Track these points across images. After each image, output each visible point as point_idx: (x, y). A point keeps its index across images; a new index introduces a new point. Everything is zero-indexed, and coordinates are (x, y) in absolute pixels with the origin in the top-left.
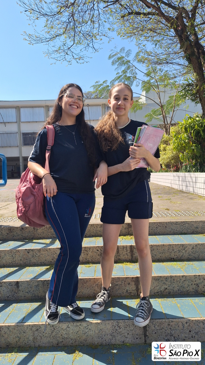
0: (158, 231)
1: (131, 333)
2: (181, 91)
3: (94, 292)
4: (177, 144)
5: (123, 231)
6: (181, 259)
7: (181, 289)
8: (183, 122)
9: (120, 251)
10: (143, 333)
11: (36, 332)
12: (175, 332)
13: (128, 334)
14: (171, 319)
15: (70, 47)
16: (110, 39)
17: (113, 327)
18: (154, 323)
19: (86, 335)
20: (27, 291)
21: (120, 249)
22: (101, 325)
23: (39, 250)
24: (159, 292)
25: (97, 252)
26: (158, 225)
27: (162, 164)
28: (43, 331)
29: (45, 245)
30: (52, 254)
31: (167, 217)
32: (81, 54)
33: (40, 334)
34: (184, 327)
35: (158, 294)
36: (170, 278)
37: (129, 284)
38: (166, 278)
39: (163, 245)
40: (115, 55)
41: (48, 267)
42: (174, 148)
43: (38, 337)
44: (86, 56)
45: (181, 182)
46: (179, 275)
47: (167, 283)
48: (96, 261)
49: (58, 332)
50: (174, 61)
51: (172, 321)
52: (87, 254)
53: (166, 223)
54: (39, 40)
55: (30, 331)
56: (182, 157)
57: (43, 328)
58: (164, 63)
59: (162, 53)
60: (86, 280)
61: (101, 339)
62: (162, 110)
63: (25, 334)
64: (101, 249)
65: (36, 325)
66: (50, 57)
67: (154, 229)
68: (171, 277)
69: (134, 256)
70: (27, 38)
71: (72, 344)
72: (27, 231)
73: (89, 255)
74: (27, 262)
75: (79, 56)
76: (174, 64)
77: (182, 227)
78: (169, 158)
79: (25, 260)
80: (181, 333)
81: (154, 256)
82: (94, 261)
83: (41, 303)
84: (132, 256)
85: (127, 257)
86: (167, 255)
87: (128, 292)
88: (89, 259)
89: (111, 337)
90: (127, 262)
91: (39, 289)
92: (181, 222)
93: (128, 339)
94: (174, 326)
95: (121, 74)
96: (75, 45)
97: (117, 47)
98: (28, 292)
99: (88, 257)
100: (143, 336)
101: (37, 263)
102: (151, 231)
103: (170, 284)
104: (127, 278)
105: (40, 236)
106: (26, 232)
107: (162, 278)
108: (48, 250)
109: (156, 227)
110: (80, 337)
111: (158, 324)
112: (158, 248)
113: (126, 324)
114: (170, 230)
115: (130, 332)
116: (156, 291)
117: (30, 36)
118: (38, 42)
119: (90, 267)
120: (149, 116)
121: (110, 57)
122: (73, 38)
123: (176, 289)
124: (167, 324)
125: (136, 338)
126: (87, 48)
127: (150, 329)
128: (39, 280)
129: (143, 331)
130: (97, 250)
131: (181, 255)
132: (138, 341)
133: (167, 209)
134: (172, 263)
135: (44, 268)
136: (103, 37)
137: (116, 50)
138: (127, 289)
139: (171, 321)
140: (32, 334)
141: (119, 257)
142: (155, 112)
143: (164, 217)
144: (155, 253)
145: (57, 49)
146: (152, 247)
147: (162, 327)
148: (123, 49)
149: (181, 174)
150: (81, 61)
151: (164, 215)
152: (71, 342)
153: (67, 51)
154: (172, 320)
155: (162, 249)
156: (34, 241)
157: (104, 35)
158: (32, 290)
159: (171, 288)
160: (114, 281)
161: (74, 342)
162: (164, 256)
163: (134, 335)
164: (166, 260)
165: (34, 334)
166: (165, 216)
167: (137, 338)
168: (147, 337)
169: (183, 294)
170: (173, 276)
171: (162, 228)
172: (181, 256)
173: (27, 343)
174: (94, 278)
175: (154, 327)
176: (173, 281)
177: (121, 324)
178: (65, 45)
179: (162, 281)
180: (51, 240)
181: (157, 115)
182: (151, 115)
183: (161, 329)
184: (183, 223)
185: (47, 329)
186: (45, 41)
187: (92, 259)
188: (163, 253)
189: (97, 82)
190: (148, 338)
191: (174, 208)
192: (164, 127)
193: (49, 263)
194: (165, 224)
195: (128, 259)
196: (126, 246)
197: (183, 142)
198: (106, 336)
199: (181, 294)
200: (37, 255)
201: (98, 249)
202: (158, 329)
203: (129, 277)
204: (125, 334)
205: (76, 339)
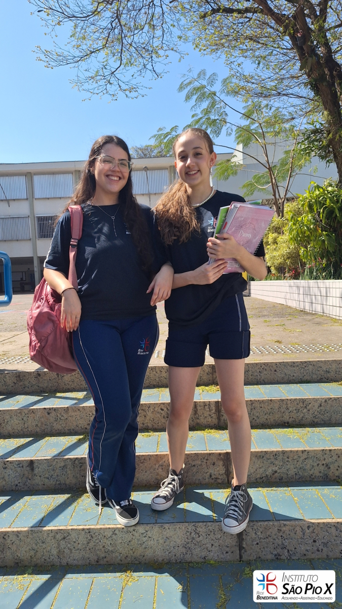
0: (263, 378)
1: (216, 544)
2: (303, 141)
3: (157, 476)
4: (295, 232)
5: (204, 378)
6: (301, 423)
7: (300, 473)
8: (305, 195)
9: (199, 410)
10: (238, 544)
11: (62, 542)
12: (289, 543)
13: (212, 545)
14: (283, 522)
15: (115, 71)
16: (182, 55)
17: (188, 534)
18: (255, 527)
19: (144, 546)
20: (47, 476)
21: (199, 408)
22: (168, 531)
23: (66, 409)
24: (264, 478)
25: (162, 412)
26: (262, 367)
27: (271, 267)
28: (74, 540)
29: (76, 401)
30: (88, 415)
31: (278, 354)
32: (134, 82)
33: (69, 545)
34: (304, 534)
35: (262, 480)
36: (281, 455)
37: (214, 464)
38: (276, 455)
39: (271, 400)
40: (190, 83)
41: (81, 437)
42: (291, 239)
43: (65, 550)
44: (141, 85)
45: (301, 296)
46: (296, 449)
47: (276, 462)
48: (159, 427)
49: (97, 541)
50: (290, 91)
51: (285, 525)
52: (145, 416)
53: (276, 364)
54: (63, 60)
55: (53, 541)
56: (304, 255)
57: (73, 535)
58: (274, 95)
59: (269, 78)
60: (143, 458)
61: (167, 553)
62: (270, 174)
63: (44, 546)
64: (168, 407)
65: (61, 530)
66: (81, 89)
67: (256, 374)
68: (284, 452)
69: (222, 418)
70: (43, 57)
71: (121, 561)
72: (45, 378)
73: (148, 418)
74: (46, 430)
75: (130, 86)
76: (291, 96)
77: (302, 371)
78: (283, 256)
79: (44, 426)
80: (299, 544)
81: (255, 418)
82: (156, 426)
83: (69, 495)
84: (219, 418)
85: (210, 420)
86: (277, 417)
87: (213, 477)
88: (149, 424)
89: (184, 550)
90: (211, 429)
91: (66, 472)
92: (301, 362)
93: (212, 554)
94: (288, 532)
95: (201, 116)
96: (122, 66)
97: (192, 69)
98: (48, 478)
99: (146, 421)
100: (237, 548)
101: (63, 431)
102: (251, 377)
103: (281, 464)
104: (210, 454)
105: (69, 387)
106: (45, 380)
107: (269, 455)
108: (81, 409)
109: (258, 371)
110: (133, 550)
111: (261, 530)
112: (262, 406)
113: (209, 529)
114: (283, 376)
115: (215, 542)
116: (258, 476)
117: (47, 53)
118: (61, 63)
119: (150, 438)
120: (248, 185)
121: (181, 88)
122: (120, 55)
123: (292, 472)
124: (276, 529)
125: (225, 553)
126: (142, 71)
127: (249, 537)
128: (66, 457)
129: (236, 540)
130: (161, 409)
131: (301, 416)
132: (229, 557)
133: (278, 342)
134: (286, 429)
135: (74, 439)
136: (169, 53)
137: (191, 74)
138: (211, 473)
139: (282, 525)
140: (56, 545)
141: (198, 421)
142: (258, 179)
143: (273, 354)
144: (258, 414)
145: (94, 75)
146: (252, 404)
147: (268, 534)
148: (202, 73)
149: (302, 282)
150: (133, 94)
151: (273, 351)
152: (119, 558)
153: (109, 79)
154: (285, 523)
155: (269, 408)
156: (58, 395)
157: (172, 49)
158: (56, 474)
159: (283, 470)
160: (190, 459)
161: (123, 558)
162: (271, 419)
163: (222, 546)
164: (275, 425)
165: (59, 545)
166: (275, 352)
167: (227, 552)
168: (243, 551)
169: (303, 481)
170: (286, 451)
171: (269, 373)
172: (300, 418)
173: (48, 560)
174: (157, 455)
175: (256, 533)
176: (287, 459)
177: (201, 530)
178: (105, 68)
179: (268, 459)
180: (85, 393)
181: (263, 184)
182: (251, 184)
183: (267, 538)
184: (305, 365)
185: (80, 538)
186: (72, 61)
187: (154, 424)
188: (271, 414)
189: (160, 129)
190: (246, 551)
191: (290, 340)
192: (274, 204)
193: (83, 431)
194: (275, 367)
195: (213, 424)
196: (209, 402)
197: (306, 228)
198: (177, 548)
199: (300, 480)
200: (62, 418)
201: (163, 408)
202: (262, 537)
203: (213, 453)
204: (207, 545)
205: (127, 552)
